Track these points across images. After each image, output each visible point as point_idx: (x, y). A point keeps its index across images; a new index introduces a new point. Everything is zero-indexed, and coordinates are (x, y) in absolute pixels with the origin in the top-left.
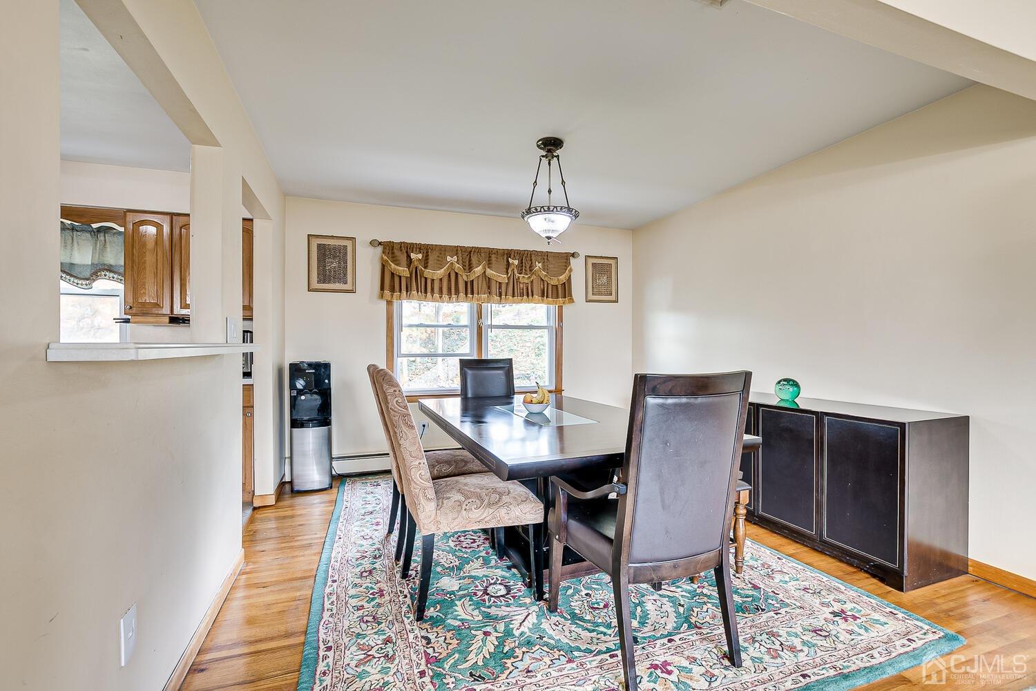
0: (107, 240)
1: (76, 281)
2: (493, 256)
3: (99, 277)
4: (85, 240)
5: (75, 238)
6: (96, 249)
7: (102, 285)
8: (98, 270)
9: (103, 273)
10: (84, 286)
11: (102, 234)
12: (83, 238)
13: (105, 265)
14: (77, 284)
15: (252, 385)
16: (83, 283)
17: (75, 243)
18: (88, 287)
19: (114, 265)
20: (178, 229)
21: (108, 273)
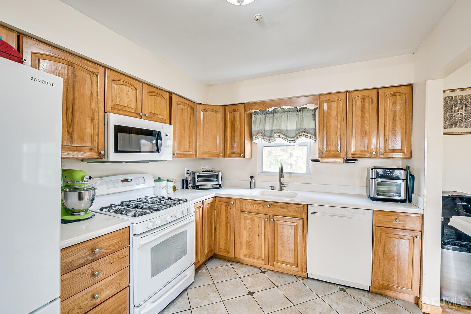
0: (304, 115)
1: (288, 139)
3: (301, 136)
4: (293, 116)
5: (288, 116)
6: (298, 121)
7: (302, 140)
8: (300, 132)
9: (303, 134)
10: (292, 142)
11: (301, 112)
12: (292, 115)
13: (303, 129)
14: (289, 140)
15: (422, 215)
16: (292, 140)
17: (288, 119)
18: (294, 142)
19: (308, 129)
20: (351, 101)
21: (305, 134)
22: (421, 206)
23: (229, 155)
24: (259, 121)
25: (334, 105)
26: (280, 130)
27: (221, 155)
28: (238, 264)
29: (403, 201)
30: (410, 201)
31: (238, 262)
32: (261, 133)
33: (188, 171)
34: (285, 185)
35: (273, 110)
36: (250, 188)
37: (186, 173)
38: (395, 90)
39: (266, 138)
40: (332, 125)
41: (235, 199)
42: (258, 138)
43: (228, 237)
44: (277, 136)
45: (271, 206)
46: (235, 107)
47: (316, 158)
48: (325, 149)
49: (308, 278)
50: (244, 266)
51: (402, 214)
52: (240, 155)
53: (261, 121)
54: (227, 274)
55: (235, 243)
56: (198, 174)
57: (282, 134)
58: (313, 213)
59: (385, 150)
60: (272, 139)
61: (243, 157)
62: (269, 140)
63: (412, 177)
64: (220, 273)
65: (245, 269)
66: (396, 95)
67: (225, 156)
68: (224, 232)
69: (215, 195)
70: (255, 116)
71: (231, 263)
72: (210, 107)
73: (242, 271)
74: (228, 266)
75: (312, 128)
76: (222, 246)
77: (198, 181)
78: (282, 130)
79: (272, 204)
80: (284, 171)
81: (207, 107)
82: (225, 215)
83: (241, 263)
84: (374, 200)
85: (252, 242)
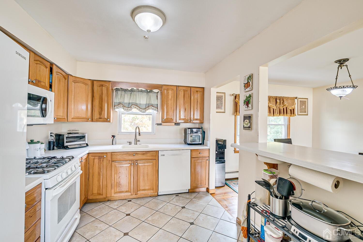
0: (151, 95)
2: (271, 99)
3: (150, 109)
5: (141, 95)
6: (148, 98)
7: (150, 111)
8: (148, 106)
9: (151, 107)
10: (143, 112)
11: (150, 93)
12: (144, 94)
13: (151, 104)
14: (141, 111)
15: (209, 149)
16: (143, 110)
17: (141, 97)
18: (145, 112)
19: (154, 104)
20: (179, 91)
21: (152, 107)
22: (209, 145)
23: (97, 120)
24: (120, 95)
25: (170, 92)
26: (136, 103)
27: (90, 119)
28: (108, 202)
29: (200, 144)
30: (203, 144)
31: (108, 201)
32: (122, 104)
33: (52, 133)
34: (139, 141)
35: (131, 89)
36: (113, 144)
37: (49, 136)
38: (198, 89)
39: (125, 108)
40: (169, 103)
41: (106, 153)
42: (119, 107)
43: (101, 183)
44: (134, 108)
45: (136, 155)
46: (102, 83)
47: (160, 122)
48: (165, 118)
49: (158, 195)
50: (114, 201)
51: (202, 150)
52: (107, 120)
53: (122, 95)
54: (104, 210)
55: (107, 186)
56: (67, 136)
57: (137, 106)
58: (162, 155)
59: (193, 119)
60: (129, 109)
61: (109, 122)
62: (127, 110)
63: (204, 132)
64: (97, 211)
65: (116, 203)
66: (198, 92)
67: (92, 120)
68: (97, 179)
69: (89, 152)
70: (117, 92)
71: (103, 203)
72: (80, 80)
73: (114, 205)
74: (102, 205)
75: (156, 104)
76: (95, 191)
77: (67, 142)
78: (137, 104)
79: (136, 153)
80: (141, 131)
81: (78, 79)
82: (98, 166)
83: (110, 201)
84: (189, 145)
85: (121, 183)
